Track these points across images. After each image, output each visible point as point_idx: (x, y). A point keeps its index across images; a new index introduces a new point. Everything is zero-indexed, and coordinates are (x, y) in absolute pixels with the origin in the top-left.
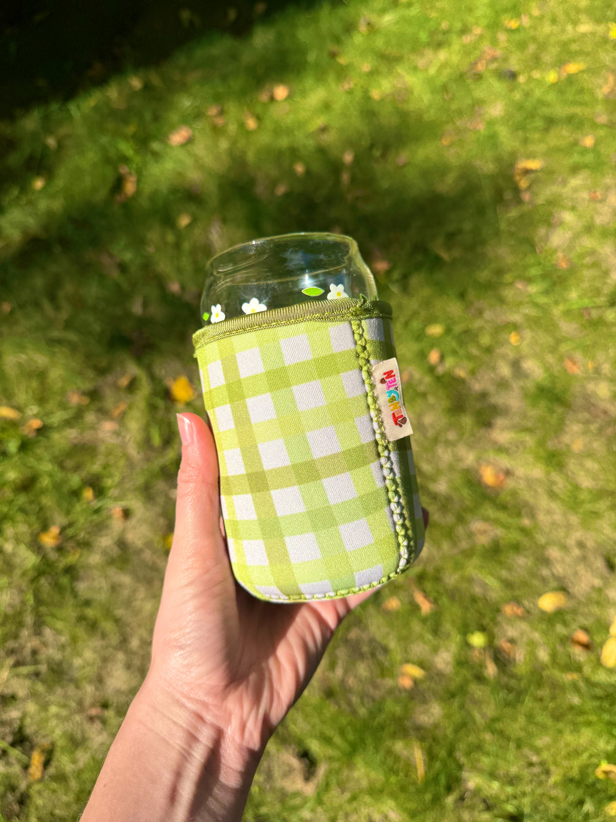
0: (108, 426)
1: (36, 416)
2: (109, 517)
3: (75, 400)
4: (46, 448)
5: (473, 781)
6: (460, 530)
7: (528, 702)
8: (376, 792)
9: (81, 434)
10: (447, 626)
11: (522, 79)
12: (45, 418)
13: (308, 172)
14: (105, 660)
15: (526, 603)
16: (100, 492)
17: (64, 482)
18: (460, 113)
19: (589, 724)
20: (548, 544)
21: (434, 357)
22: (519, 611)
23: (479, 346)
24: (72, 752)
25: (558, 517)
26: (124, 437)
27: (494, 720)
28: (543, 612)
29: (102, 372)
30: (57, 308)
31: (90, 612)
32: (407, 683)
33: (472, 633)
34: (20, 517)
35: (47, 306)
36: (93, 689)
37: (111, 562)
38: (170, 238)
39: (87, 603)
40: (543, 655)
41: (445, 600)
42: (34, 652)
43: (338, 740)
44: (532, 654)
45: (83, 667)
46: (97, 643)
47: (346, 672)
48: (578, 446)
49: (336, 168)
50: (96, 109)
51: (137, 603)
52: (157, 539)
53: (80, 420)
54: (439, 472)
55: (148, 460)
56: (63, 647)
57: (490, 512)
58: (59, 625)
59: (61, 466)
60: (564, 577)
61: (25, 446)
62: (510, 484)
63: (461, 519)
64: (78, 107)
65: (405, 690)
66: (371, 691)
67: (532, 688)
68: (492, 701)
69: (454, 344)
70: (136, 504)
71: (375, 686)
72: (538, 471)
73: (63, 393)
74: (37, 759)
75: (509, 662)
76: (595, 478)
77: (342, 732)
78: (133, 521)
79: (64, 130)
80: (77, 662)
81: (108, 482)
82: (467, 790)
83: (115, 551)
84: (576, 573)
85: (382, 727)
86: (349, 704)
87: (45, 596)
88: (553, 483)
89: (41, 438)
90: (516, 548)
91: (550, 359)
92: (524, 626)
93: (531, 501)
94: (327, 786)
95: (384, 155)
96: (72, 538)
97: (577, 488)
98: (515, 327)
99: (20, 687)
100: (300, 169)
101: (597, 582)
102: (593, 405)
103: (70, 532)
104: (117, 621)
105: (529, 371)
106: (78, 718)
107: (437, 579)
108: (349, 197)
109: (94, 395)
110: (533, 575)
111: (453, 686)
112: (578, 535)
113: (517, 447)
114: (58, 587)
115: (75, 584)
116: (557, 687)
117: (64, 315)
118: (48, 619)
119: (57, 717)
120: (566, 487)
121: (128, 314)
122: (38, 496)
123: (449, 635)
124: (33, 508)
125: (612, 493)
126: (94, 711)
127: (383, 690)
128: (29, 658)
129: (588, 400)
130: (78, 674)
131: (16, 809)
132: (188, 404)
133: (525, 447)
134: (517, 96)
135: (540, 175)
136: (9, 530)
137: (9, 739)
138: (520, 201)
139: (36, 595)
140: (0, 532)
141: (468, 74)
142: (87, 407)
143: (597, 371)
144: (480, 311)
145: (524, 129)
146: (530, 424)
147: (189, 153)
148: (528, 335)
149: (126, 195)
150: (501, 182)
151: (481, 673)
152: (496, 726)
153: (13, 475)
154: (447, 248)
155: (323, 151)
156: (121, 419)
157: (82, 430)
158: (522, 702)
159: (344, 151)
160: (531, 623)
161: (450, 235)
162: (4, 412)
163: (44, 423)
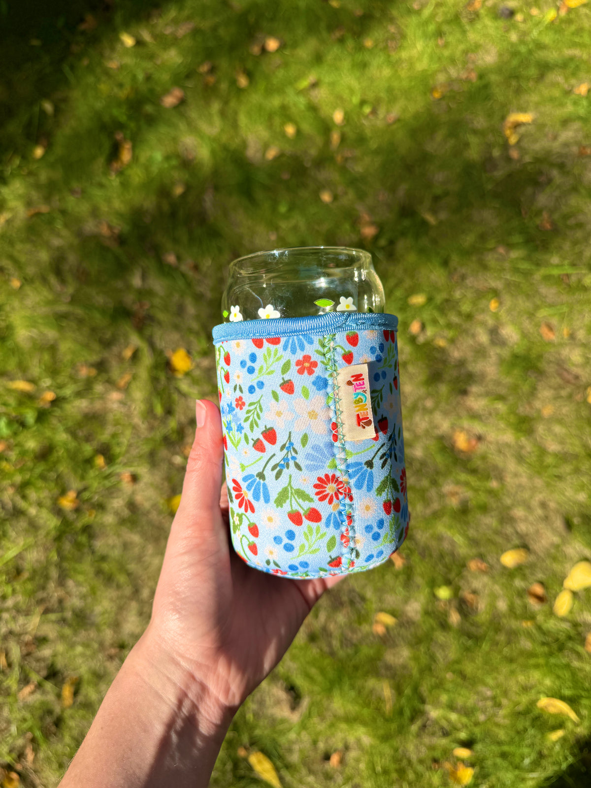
0: (115, 396)
1: (49, 388)
2: (120, 481)
3: (84, 372)
4: (61, 419)
5: (434, 713)
6: (433, 493)
7: (485, 646)
8: (351, 720)
9: (91, 403)
10: (418, 580)
11: (519, 17)
12: (58, 391)
13: (299, 133)
14: (121, 609)
15: (489, 559)
16: (110, 459)
17: (78, 451)
18: (453, 61)
19: (537, 666)
20: (513, 505)
21: (415, 327)
22: (483, 566)
23: (460, 314)
24: (96, 685)
25: (524, 480)
26: (130, 407)
27: (458, 662)
28: (504, 568)
29: (107, 344)
30: (63, 282)
31: (105, 566)
32: (380, 629)
33: (439, 586)
34: (40, 483)
35: (53, 280)
36: (112, 632)
37: (122, 522)
38: (166, 207)
39: (103, 558)
40: (502, 605)
41: (416, 558)
42: (61, 601)
43: (319, 678)
44: (493, 606)
45: (103, 614)
46: (112, 593)
47: (328, 618)
48: (548, 411)
49: (326, 127)
51: (147, 559)
52: (161, 501)
53: (90, 391)
54: (417, 437)
55: (151, 428)
56: (83, 597)
57: (463, 477)
58: (80, 578)
59: (73, 434)
60: (527, 535)
61: (42, 416)
62: (481, 448)
63: (434, 483)
64: (72, 68)
65: (379, 636)
66: (350, 634)
67: (490, 634)
68: (454, 646)
69: (436, 314)
70: (143, 470)
71: (353, 631)
72: (508, 437)
73: (73, 365)
74: (67, 691)
75: (472, 609)
76: (562, 442)
77: (322, 671)
78: (141, 485)
79: (59, 94)
80: (98, 609)
81: (117, 450)
82: (428, 719)
83: (126, 513)
84: (537, 532)
85: (356, 668)
86: (330, 646)
87: (66, 553)
88: (522, 447)
89: (55, 409)
90: (484, 509)
91: (527, 325)
92: (485, 579)
93: (501, 465)
94: (309, 715)
95: (374, 111)
96: (88, 500)
97: (542, 452)
98: (496, 293)
99: (50, 631)
100: (290, 130)
101: (556, 540)
102: (566, 370)
103: (86, 495)
104: (129, 574)
105: (507, 337)
106: (100, 656)
107: (410, 537)
108: (339, 159)
109: (101, 366)
110: (499, 533)
111: (420, 633)
112: (539, 497)
113: (490, 414)
114: (78, 546)
115: (92, 542)
116: (513, 635)
117: (71, 289)
118: (72, 573)
119: (83, 655)
120: (533, 452)
121: (129, 287)
122: (56, 463)
123: (418, 587)
124: (53, 475)
125: (576, 457)
126: (113, 651)
127: (360, 635)
128: (56, 606)
129: (561, 365)
130: (98, 620)
131: (53, 728)
132: (187, 374)
133: (497, 414)
134: (514, 37)
135: (532, 129)
136: (33, 494)
137: (44, 673)
138: (509, 159)
139: (59, 552)
140: (24, 497)
141: (464, 14)
142: (95, 378)
143: (572, 336)
144: (463, 277)
145: (517, 77)
146: (503, 391)
147: (183, 115)
148: (508, 301)
149: (122, 162)
150: (490, 138)
151: (446, 621)
152: (457, 667)
153: (32, 444)
154: (434, 211)
155: (313, 108)
156: (126, 390)
157: (92, 400)
158: (480, 647)
159: (334, 108)
160: (493, 577)
161: (436, 199)
162: (21, 385)
163: (57, 395)
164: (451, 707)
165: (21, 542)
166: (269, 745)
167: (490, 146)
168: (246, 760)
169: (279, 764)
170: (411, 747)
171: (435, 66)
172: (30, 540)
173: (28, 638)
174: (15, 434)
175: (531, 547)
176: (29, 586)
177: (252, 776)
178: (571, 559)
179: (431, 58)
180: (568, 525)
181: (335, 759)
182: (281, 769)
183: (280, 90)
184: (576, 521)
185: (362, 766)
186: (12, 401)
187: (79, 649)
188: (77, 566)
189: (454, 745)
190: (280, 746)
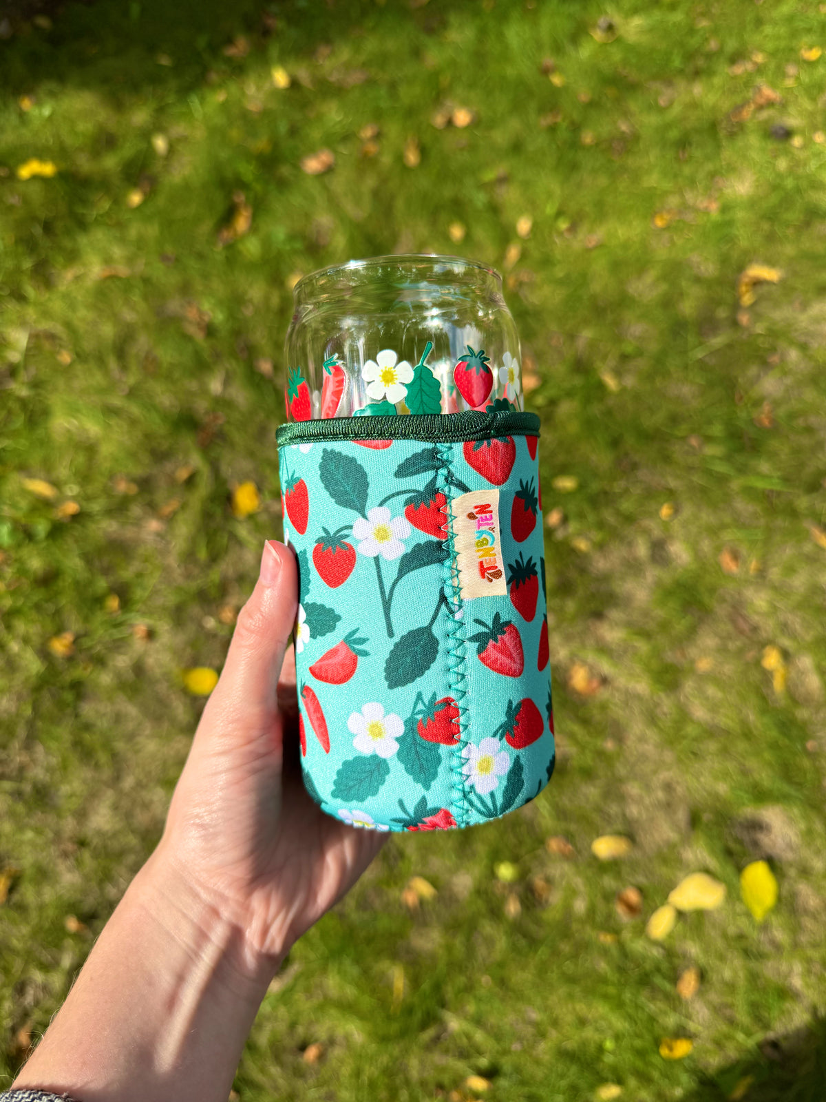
0: (154, 525)
1: (74, 498)
2: (131, 635)
3: (122, 487)
4: (79, 541)
5: (455, 1024)
7: (543, 952)
8: (348, 1008)
9: (122, 528)
11: (797, 141)
12: (84, 503)
13: (467, 238)
14: (92, 795)
15: (579, 841)
16: (126, 604)
19: (605, 997)
20: (627, 777)
21: (555, 518)
22: (568, 848)
23: (618, 513)
24: (38, 884)
25: (649, 749)
26: (168, 543)
27: (501, 965)
28: (595, 858)
29: (160, 458)
30: (124, 368)
31: (87, 737)
32: (410, 899)
33: (503, 862)
34: (34, 615)
35: (112, 363)
36: (75, 823)
37: (122, 686)
38: (275, 300)
39: (87, 727)
40: (580, 906)
42: (22, 769)
43: (318, 943)
44: (567, 905)
45: (70, 796)
46: (87, 773)
48: (704, 665)
49: (505, 234)
50: (224, 107)
51: (141, 739)
52: (176, 670)
53: (124, 512)
55: (188, 576)
56: (50, 770)
57: (569, 725)
58: (53, 745)
59: (89, 564)
60: (637, 822)
61: (57, 530)
62: (604, 694)
64: (202, 101)
65: (408, 907)
66: (373, 897)
69: (584, 505)
70: (164, 627)
71: (378, 893)
72: (642, 686)
73: (112, 475)
74: (1, 884)
75: (540, 903)
76: (714, 708)
77: (324, 934)
78: (157, 645)
79: (179, 129)
80: (65, 789)
81: (137, 594)
82: (445, 1031)
83: (130, 676)
84: (652, 821)
85: (368, 940)
87: (44, 709)
88: (657, 705)
89: (75, 526)
90: (588, 774)
91: (706, 545)
92: (567, 868)
93: (623, 721)
94: (294, 988)
95: (573, 228)
96: (87, 649)
97: (684, 716)
98: (671, 494)
100: (457, 232)
101: (673, 836)
102: (743, 617)
103: (85, 642)
104: (113, 754)
105: (674, 556)
106: (53, 849)
108: (512, 281)
109: (145, 485)
110: (599, 810)
111: (462, 916)
112: (664, 775)
113: (625, 652)
114: (61, 705)
115: (79, 703)
116: (583, 947)
117: (131, 379)
118: (44, 736)
119: (33, 845)
120: (671, 714)
121: (204, 391)
122: (58, 593)
123: (476, 855)
124: (51, 607)
125: (727, 732)
126: (70, 847)
127: (385, 900)
128: (14, 774)
129: (738, 609)
130: (62, 803)
132: (251, 517)
133: (635, 654)
134: (782, 164)
135: (775, 290)
136: (21, 626)
138: (735, 324)
139: (35, 708)
140: (9, 627)
141: (724, 124)
142: (135, 498)
143: (762, 573)
144: (634, 467)
145: (773, 220)
146: (651, 626)
147: (325, 187)
148: (688, 511)
149: (235, 231)
151: (499, 908)
152: (499, 971)
153: (36, 564)
154: (618, 373)
155: (494, 208)
156: (170, 520)
157: (124, 525)
158: (536, 951)
159: (521, 212)
160: (577, 866)
161: (624, 358)
162: (40, 487)
163: (81, 509)
164: (478, 1021)
167: (715, 303)
170: (413, 1062)
174: (19, 546)
175: (638, 839)
178: (688, 866)
180: (694, 821)
181: (312, 1053)
183: (457, 178)
184: (706, 817)
185: (345, 1070)
186: (24, 505)
188: (53, 729)
189: (469, 1071)
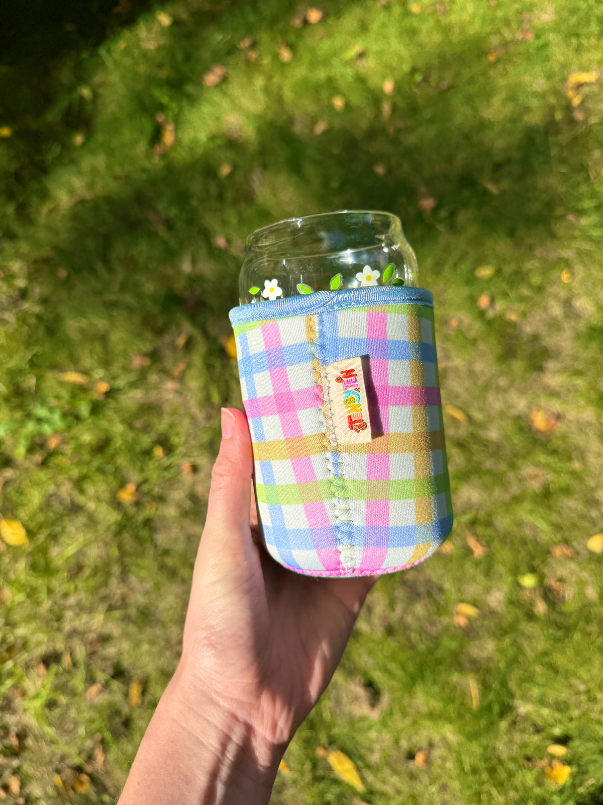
0: (170, 385)
1: (102, 379)
2: (179, 472)
3: (137, 362)
4: (117, 411)
5: (524, 708)
6: (511, 475)
7: (577, 636)
8: (432, 716)
9: (146, 393)
10: (500, 569)
12: (112, 382)
13: (347, 106)
15: (575, 544)
16: (169, 449)
17: (135, 441)
18: (507, 22)
20: (597, 487)
21: (484, 301)
22: (568, 552)
23: (531, 286)
26: (186, 396)
27: (545, 654)
28: (591, 553)
29: (159, 332)
30: (110, 269)
31: (169, 561)
32: (462, 621)
33: (523, 574)
34: (98, 478)
35: (100, 267)
37: (185, 514)
38: (213, 188)
39: (166, 552)
40: (592, 593)
41: (496, 544)
43: (399, 673)
44: (581, 594)
45: (168, 610)
46: (178, 588)
47: (405, 611)
49: (376, 98)
50: (127, 52)
53: (145, 381)
54: (490, 419)
55: (210, 417)
56: (147, 593)
57: (543, 458)
58: (143, 573)
59: (131, 427)
61: (96, 409)
62: (561, 427)
63: (513, 466)
64: (109, 51)
65: (461, 628)
66: (429, 627)
67: (581, 624)
68: (542, 638)
69: (505, 286)
70: (203, 461)
71: (433, 623)
72: (589, 414)
73: (126, 354)
74: (135, 690)
75: (559, 598)
77: (403, 667)
78: (201, 476)
79: (97, 79)
80: (162, 605)
81: (175, 440)
82: (517, 716)
83: (188, 504)
85: (439, 662)
86: (409, 640)
87: (127, 547)
89: (110, 400)
90: (567, 491)
92: (573, 566)
93: (582, 444)
94: (391, 713)
95: (426, 79)
96: (148, 493)
98: (567, 264)
99: (114, 629)
100: (338, 103)
103: (145, 488)
105: (581, 309)
106: (168, 654)
107: (489, 524)
108: (391, 130)
109: (155, 356)
110: (584, 517)
111: (505, 624)
113: (569, 391)
114: (139, 540)
115: (153, 535)
117: (120, 276)
118: (134, 568)
119: (149, 653)
121: (178, 272)
122: (112, 457)
123: (500, 576)
124: (110, 468)
127: (440, 627)
128: (119, 603)
130: (165, 616)
131: (122, 729)
133: (576, 391)
135: (596, 89)
136: (90, 489)
137: (111, 671)
138: (572, 122)
139: (120, 547)
140: (82, 491)
142: (150, 368)
144: (531, 248)
145: (577, 35)
146: (580, 366)
147: (225, 94)
148: (579, 269)
149: (165, 144)
150: (552, 100)
151: (532, 611)
152: (547, 659)
153: (87, 438)
154: (495, 180)
155: (361, 79)
156: (181, 379)
157: (147, 390)
158: (571, 637)
159: (384, 78)
160: (580, 564)
161: (497, 167)
162: (73, 377)
163: (111, 386)
164: (543, 702)
165: (81, 538)
166: (350, 745)
167: (552, 110)
168: (325, 759)
169: (360, 763)
170: (500, 745)
171: (488, 29)
172: (90, 535)
173: (92, 636)
174: (69, 428)
176: (92, 583)
177: (332, 776)
179: (484, 21)
181: (420, 758)
182: (363, 768)
183: (326, 62)
185: (449, 765)
186: (65, 394)
187: (145, 647)
188: (139, 561)
189: (548, 742)
190: (361, 745)
